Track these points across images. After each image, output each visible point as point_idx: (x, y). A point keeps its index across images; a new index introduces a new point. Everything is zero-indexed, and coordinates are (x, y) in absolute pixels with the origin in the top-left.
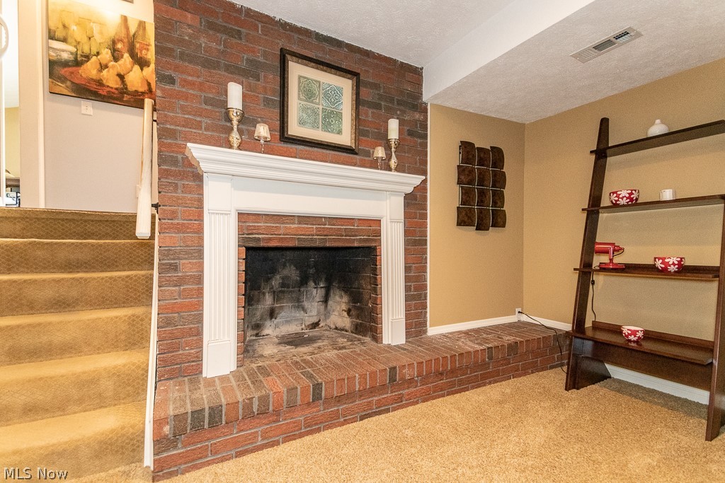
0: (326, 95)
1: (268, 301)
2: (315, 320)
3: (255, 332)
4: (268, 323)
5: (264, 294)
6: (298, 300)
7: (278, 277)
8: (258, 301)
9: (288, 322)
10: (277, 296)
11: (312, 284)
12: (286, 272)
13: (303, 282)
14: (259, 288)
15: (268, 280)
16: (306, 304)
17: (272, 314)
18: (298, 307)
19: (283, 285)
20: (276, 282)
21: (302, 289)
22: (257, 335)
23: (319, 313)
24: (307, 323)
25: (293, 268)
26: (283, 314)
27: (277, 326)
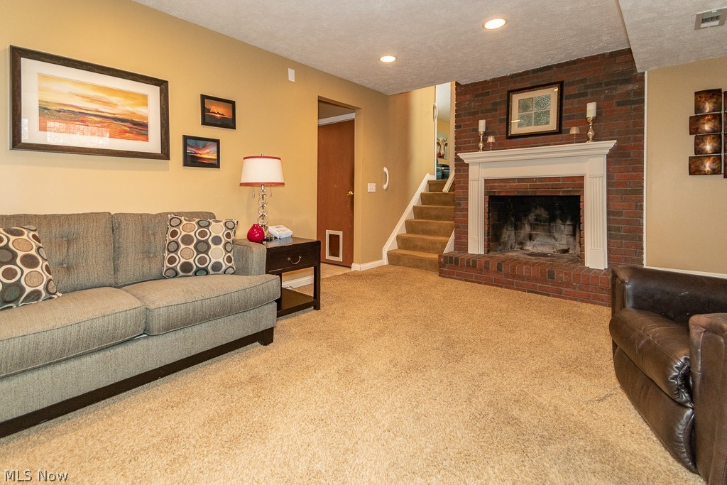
0: (537, 104)
1: (527, 229)
2: (566, 248)
3: (520, 246)
4: (528, 243)
5: (524, 224)
6: (549, 231)
7: (532, 214)
8: (521, 228)
9: (542, 245)
10: (533, 226)
11: (559, 221)
12: (538, 212)
13: (552, 219)
14: (520, 220)
15: (526, 216)
16: (556, 235)
17: (531, 237)
18: (550, 236)
19: (536, 220)
20: (532, 217)
21: (552, 224)
22: (521, 249)
23: (567, 244)
24: (559, 249)
25: (543, 210)
26: (538, 239)
27: (534, 246)
